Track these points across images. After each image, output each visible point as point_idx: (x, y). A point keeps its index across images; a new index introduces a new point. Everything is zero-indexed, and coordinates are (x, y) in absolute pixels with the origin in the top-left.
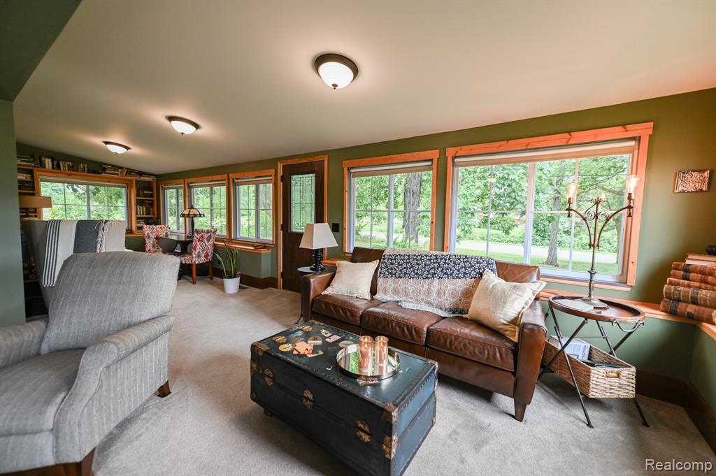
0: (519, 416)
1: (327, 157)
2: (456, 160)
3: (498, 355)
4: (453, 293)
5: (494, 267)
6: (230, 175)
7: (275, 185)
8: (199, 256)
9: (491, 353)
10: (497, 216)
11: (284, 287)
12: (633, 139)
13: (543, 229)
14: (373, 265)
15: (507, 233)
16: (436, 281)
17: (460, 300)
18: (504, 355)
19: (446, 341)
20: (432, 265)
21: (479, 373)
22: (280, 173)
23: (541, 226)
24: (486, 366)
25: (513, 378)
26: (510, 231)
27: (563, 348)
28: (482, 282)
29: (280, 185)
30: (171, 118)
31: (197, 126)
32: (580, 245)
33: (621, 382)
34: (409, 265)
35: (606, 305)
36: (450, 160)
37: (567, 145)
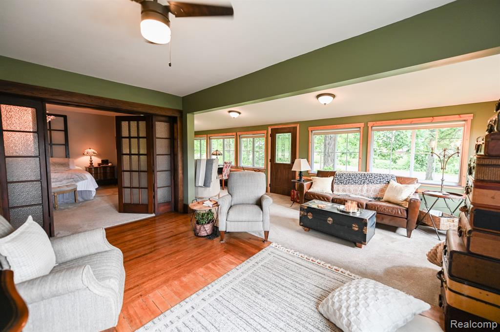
0: (409, 236)
1: (299, 125)
2: (373, 128)
3: (399, 212)
4: (375, 191)
5: (395, 178)
6: (238, 133)
7: (267, 138)
8: (225, 176)
9: (396, 211)
10: (388, 151)
11: (271, 192)
12: (465, 120)
13: (421, 160)
14: (331, 178)
15: (395, 162)
16: (366, 185)
17: (378, 193)
18: (402, 212)
19: (375, 208)
20: (363, 178)
21: (390, 220)
22: (270, 132)
23: (420, 158)
24: (394, 216)
25: (406, 221)
26: (397, 161)
27: (429, 211)
28: (389, 185)
29: (270, 138)
30: (230, 112)
31: (240, 113)
32: (453, 171)
33: (455, 224)
34: (350, 178)
35: (449, 194)
36: (370, 128)
37: (432, 122)
